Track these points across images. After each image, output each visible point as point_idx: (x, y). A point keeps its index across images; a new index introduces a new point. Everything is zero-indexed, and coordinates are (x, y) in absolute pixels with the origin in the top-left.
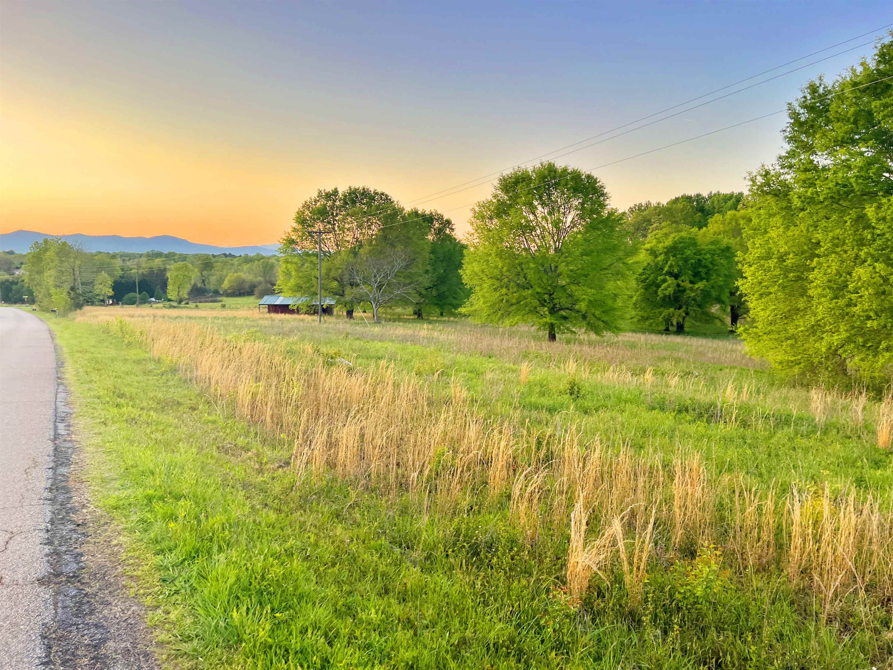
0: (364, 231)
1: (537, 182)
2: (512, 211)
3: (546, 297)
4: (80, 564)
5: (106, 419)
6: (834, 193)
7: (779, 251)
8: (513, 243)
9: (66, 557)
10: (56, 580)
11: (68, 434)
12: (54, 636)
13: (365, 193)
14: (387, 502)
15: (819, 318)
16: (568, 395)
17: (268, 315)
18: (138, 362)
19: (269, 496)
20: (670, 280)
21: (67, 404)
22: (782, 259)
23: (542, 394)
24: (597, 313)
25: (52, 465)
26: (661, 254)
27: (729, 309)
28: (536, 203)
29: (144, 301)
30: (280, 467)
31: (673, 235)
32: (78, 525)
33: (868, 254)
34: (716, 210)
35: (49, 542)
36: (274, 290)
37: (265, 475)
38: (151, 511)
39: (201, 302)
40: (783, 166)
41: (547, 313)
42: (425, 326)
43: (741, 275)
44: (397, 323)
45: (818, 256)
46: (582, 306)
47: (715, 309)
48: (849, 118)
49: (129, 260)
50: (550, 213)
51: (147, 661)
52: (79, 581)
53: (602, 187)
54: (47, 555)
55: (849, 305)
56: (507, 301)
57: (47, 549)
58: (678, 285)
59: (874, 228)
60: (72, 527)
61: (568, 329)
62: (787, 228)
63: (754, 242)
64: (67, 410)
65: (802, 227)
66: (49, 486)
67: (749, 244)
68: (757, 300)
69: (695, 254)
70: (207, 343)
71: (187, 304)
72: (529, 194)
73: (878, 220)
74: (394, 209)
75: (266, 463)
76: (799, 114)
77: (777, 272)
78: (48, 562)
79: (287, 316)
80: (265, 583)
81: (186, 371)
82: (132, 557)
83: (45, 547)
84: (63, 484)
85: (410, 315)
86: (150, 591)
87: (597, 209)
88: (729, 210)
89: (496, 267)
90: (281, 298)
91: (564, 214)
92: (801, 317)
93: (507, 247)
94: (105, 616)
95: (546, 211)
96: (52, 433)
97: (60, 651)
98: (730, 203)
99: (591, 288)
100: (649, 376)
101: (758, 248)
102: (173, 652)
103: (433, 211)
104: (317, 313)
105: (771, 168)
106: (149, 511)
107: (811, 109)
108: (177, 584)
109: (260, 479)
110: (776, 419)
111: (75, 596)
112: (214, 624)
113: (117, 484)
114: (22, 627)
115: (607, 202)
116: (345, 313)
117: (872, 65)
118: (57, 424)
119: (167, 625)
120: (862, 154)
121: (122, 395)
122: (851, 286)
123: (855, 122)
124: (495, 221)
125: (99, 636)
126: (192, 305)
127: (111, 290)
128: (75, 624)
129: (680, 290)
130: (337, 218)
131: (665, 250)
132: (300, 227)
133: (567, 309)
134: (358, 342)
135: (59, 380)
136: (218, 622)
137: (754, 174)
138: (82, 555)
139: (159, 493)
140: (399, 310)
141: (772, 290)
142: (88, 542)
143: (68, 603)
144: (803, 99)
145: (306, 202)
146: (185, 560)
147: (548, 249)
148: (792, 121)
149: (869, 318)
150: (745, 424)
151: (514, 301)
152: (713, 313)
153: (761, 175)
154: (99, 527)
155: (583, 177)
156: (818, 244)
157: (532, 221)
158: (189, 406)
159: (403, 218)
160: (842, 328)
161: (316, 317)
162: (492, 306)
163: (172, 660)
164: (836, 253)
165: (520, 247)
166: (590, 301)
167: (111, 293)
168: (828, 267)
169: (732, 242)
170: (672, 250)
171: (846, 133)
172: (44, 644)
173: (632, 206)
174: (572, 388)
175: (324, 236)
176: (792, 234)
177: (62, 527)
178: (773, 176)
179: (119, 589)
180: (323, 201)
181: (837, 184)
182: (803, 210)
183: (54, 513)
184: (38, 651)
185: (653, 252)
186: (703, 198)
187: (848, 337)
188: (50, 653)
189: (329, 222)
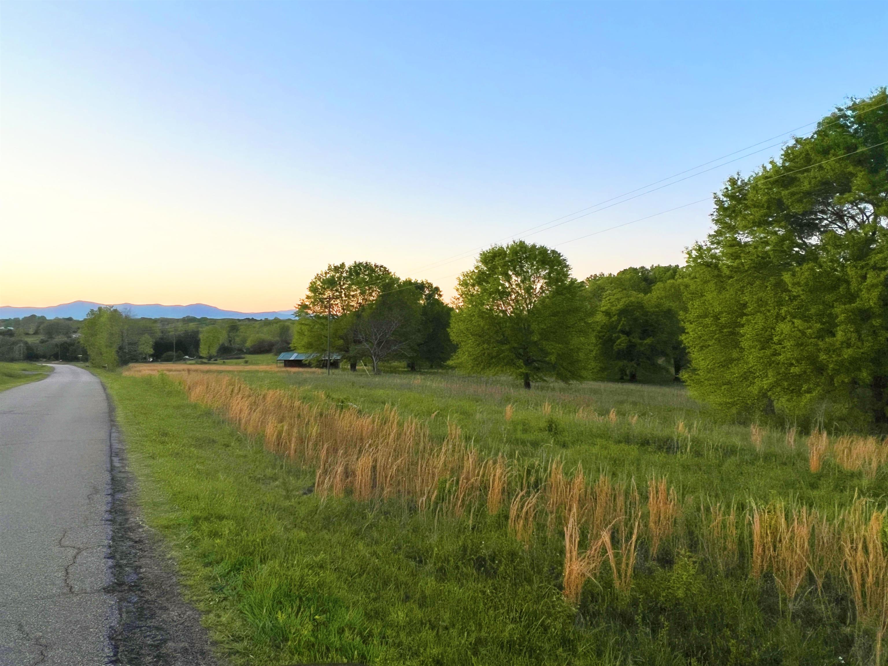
0: (366, 297)
1: (511, 256)
2: (490, 280)
3: (521, 351)
4: (140, 575)
5: (154, 454)
6: (756, 264)
7: (713, 311)
8: (493, 305)
9: (127, 569)
10: (120, 589)
11: (123, 467)
12: (120, 637)
13: (367, 266)
14: (400, 521)
15: (750, 365)
16: (547, 432)
17: (284, 369)
18: (178, 407)
19: (297, 518)
20: (623, 337)
21: (120, 442)
22: (716, 318)
23: (525, 431)
24: (565, 364)
25: (110, 492)
26: (615, 315)
27: (672, 361)
28: (510, 273)
29: (179, 359)
30: (305, 494)
31: (624, 300)
32: (136, 542)
33: (788, 312)
34: (658, 280)
35: (111, 557)
36: (290, 348)
37: (293, 500)
38: (198, 530)
39: (228, 359)
40: (712, 243)
41: (522, 364)
42: (418, 377)
43: (683, 331)
44: (394, 374)
45: (746, 315)
46: (553, 358)
47: (661, 361)
48: (763, 205)
49: (168, 324)
50: (522, 281)
51: (204, 659)
52: (140, 590)
53: (565, 260)
54: (110, 568)
55: (775, 354)
56: (489, 354)
57: (110, 562)
58: (630, 341)
59: (790, 291)
60: (131, 543)
61: (541, 378)
62: (720, 292)
63: (693, 304)
64: (120, 446)
65: (732, 291)
66: (109, 509)
67: (689, 306)
68: (698, 351)
69: (642, 315)
70: (236, 391)
71: (216, 360)
72: (504, 265)
73: (794, 284)
74: (391, 278)
75: (292, 490)
76: (723, 202)
77: (713, 328)
78: (112, 573)
79: (301, 369)
80: (303, 591)
81: (219, 415)
82: (184, 569)
83: (109, 560)
84: (121, 508)
85: (404, 368)
86: (202, 598)
87: (561, 278)
88: (669, 279)
89: (479, 325)
90: (295, 355)
91: (534, 282)
92: (735, 365)
93: (487, 309)
94: (164, 620)
95: (519, 280)
96: (109, 465)
97: (127, 651)
98: (668, 274)
99: (559, 343)
100: (613, 415)
101: (696, 308)
102: (227, 650)
103: (424, 280)
104: (326, 366)
105: (703, 244)
106: (196, 530)
107: (732, 197)
108: (226, 592)
109: (287, 503)
110: (724, 450)
111: (136, 603)
112: (261, 625)
113: (167, 507)
114: (91, 630)
115: (569, 273)
116: (349, 367)
117: (779, 162)
118: (113, 458)
119: (219, 627)
120: (775, 233)
121: (165, 434)
122: (775, 339)
123: (768, 208)
124: (477, 288)
125: (159, 637)
126: (219, 361)
127: (152, 350)
128: (138, 627)
129: (632, 346)
130: (344, 287)
131: (618, 312)
132: (313, 294)
133: (539, 361)
134: (363, 390)
135: (112, 422)
136: (265, 624)
137: (690, 249)
138: (140, 567)
139: (205, 514)
140: (396, 364)
141: (710, 343)
142: (144, 557)
143: (132, 609)
144: (725, 190)
145: (318, 275)
146: (230, 571)
147: (522, 311)
148: (718, 207)
149: (792, 365)
150: (698, 454)
151: (494, 354)
152: (660, 365)
153: (696, 250)
154: (154, 543)
155: (549, 252)
156: (745, 305)
157: (507, 288)
158: (223, 443)
159: (399, 286)
160: (770, 374)
161: (324, 370)
162: (475, 359)
163: (226, 657)
164: (761, 312)
165: (498, 309)
166: (558, 355)
167: (151, 351)
168: (755, 323)
169: (674, 305)
170: (623, 312)
171: (762, 216)
172: (112, 644)
173: (589, 276)
174: (551, 426)
175: (332, 302)
176: (724, 297)
177: (123, 544)
178: (705, 250)
179: (174, 596)
180: (332, 273)
181: (758, 256)
182: (731, 277)
183: (114, 532)
184: (106, 650)
185: (607, 313)
186: (647, 270)
187: (775, 382)
188: (118, 652)
189: (337, 291)
